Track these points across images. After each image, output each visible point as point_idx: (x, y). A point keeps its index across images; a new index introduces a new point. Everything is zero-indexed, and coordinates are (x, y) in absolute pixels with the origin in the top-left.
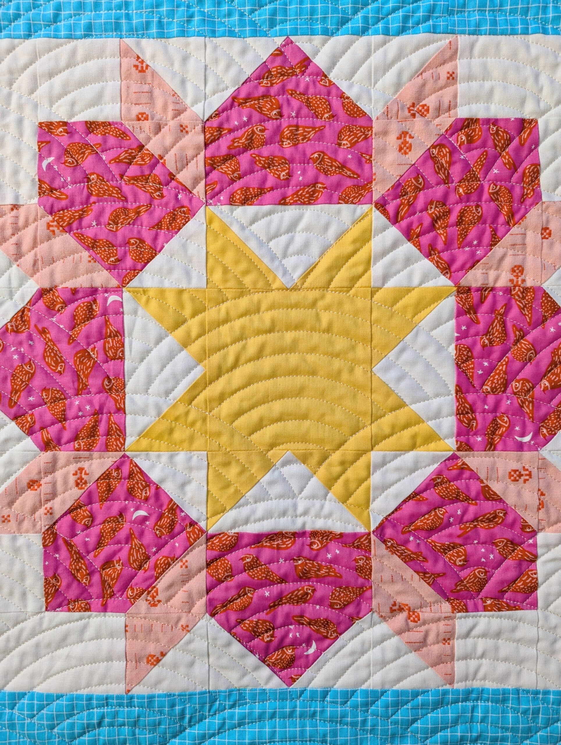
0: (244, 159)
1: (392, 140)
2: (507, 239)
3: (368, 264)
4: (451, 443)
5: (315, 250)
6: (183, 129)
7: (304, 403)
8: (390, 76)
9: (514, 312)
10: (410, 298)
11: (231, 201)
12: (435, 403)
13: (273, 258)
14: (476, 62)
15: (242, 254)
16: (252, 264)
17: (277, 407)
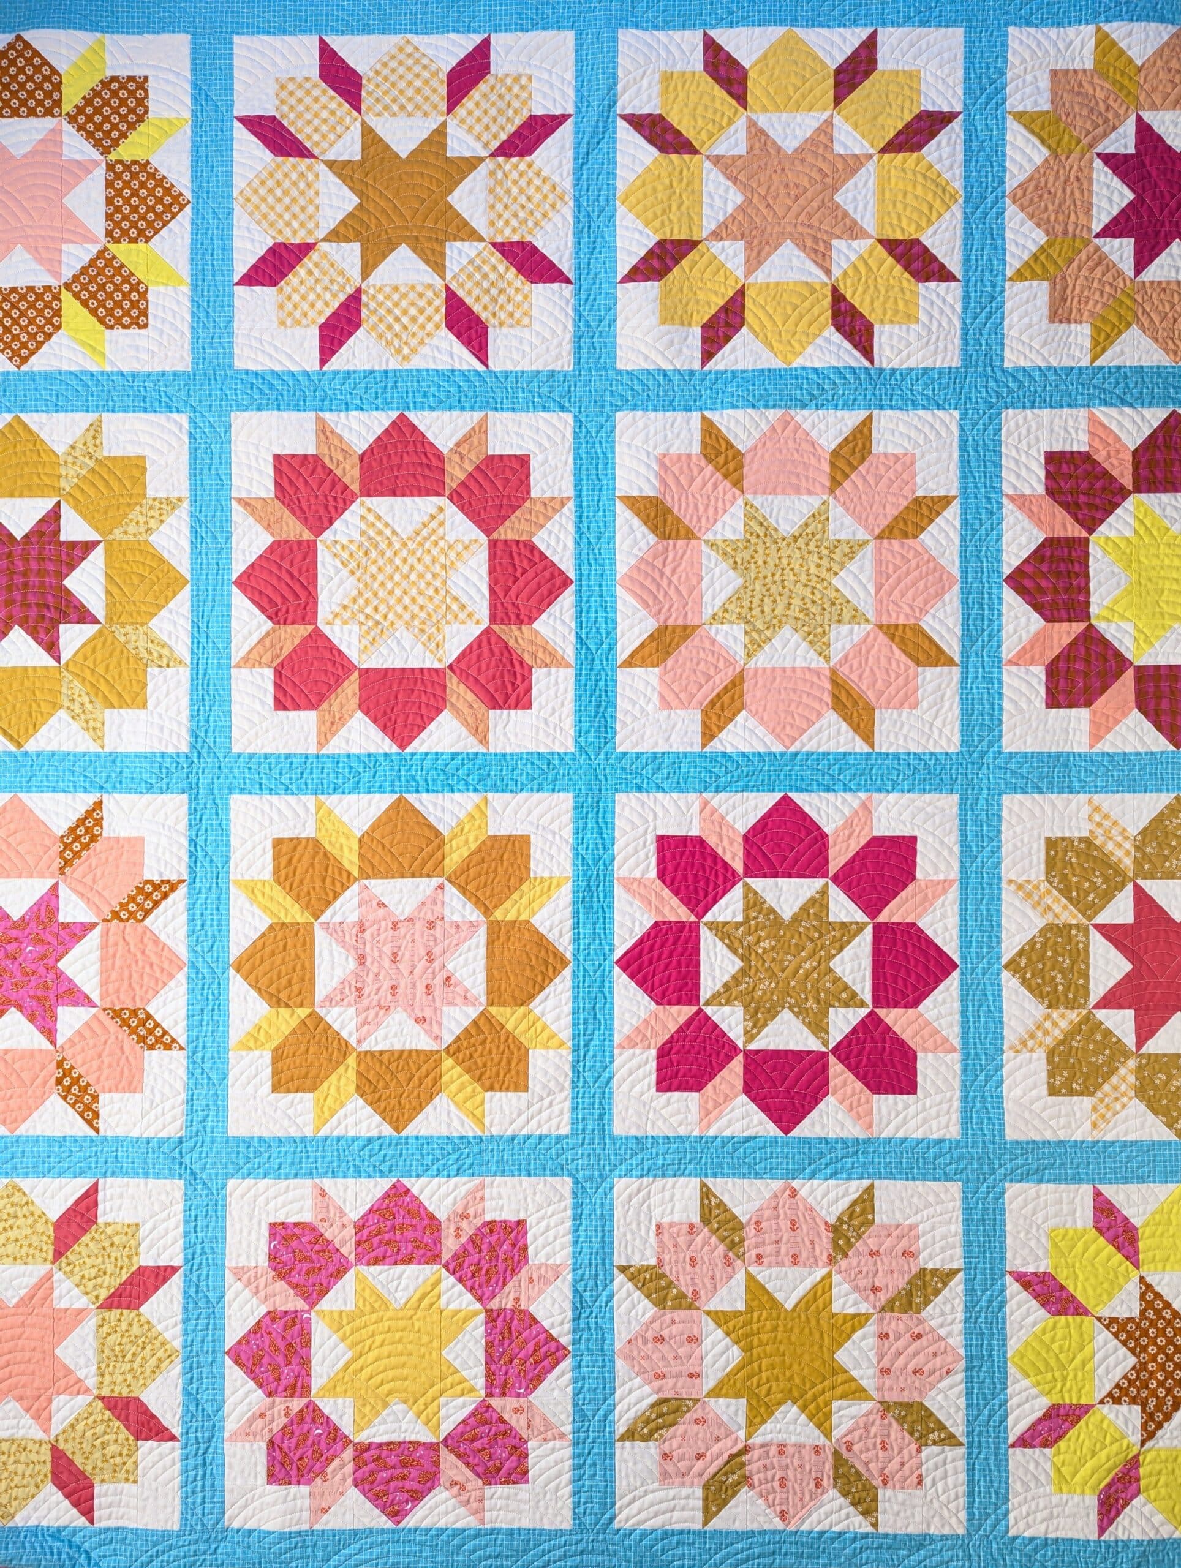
0: (375, 1241)
1: (452, 1230)
2: (510, 1284)
3: (439, 1297)
4: (483, 1393)
5: (411, 1289)
6: (344, 1226)
7: (405, 1371)
8: (451, 1199)
9: (515, 1323)
10: (461, 1315)
11: (368, 1264)
12: (474, 1371)
13: (390, 1293)
14: (495, 1190)
15: (374, 1291)
16: (379, 1297)
17: (391, 1374)
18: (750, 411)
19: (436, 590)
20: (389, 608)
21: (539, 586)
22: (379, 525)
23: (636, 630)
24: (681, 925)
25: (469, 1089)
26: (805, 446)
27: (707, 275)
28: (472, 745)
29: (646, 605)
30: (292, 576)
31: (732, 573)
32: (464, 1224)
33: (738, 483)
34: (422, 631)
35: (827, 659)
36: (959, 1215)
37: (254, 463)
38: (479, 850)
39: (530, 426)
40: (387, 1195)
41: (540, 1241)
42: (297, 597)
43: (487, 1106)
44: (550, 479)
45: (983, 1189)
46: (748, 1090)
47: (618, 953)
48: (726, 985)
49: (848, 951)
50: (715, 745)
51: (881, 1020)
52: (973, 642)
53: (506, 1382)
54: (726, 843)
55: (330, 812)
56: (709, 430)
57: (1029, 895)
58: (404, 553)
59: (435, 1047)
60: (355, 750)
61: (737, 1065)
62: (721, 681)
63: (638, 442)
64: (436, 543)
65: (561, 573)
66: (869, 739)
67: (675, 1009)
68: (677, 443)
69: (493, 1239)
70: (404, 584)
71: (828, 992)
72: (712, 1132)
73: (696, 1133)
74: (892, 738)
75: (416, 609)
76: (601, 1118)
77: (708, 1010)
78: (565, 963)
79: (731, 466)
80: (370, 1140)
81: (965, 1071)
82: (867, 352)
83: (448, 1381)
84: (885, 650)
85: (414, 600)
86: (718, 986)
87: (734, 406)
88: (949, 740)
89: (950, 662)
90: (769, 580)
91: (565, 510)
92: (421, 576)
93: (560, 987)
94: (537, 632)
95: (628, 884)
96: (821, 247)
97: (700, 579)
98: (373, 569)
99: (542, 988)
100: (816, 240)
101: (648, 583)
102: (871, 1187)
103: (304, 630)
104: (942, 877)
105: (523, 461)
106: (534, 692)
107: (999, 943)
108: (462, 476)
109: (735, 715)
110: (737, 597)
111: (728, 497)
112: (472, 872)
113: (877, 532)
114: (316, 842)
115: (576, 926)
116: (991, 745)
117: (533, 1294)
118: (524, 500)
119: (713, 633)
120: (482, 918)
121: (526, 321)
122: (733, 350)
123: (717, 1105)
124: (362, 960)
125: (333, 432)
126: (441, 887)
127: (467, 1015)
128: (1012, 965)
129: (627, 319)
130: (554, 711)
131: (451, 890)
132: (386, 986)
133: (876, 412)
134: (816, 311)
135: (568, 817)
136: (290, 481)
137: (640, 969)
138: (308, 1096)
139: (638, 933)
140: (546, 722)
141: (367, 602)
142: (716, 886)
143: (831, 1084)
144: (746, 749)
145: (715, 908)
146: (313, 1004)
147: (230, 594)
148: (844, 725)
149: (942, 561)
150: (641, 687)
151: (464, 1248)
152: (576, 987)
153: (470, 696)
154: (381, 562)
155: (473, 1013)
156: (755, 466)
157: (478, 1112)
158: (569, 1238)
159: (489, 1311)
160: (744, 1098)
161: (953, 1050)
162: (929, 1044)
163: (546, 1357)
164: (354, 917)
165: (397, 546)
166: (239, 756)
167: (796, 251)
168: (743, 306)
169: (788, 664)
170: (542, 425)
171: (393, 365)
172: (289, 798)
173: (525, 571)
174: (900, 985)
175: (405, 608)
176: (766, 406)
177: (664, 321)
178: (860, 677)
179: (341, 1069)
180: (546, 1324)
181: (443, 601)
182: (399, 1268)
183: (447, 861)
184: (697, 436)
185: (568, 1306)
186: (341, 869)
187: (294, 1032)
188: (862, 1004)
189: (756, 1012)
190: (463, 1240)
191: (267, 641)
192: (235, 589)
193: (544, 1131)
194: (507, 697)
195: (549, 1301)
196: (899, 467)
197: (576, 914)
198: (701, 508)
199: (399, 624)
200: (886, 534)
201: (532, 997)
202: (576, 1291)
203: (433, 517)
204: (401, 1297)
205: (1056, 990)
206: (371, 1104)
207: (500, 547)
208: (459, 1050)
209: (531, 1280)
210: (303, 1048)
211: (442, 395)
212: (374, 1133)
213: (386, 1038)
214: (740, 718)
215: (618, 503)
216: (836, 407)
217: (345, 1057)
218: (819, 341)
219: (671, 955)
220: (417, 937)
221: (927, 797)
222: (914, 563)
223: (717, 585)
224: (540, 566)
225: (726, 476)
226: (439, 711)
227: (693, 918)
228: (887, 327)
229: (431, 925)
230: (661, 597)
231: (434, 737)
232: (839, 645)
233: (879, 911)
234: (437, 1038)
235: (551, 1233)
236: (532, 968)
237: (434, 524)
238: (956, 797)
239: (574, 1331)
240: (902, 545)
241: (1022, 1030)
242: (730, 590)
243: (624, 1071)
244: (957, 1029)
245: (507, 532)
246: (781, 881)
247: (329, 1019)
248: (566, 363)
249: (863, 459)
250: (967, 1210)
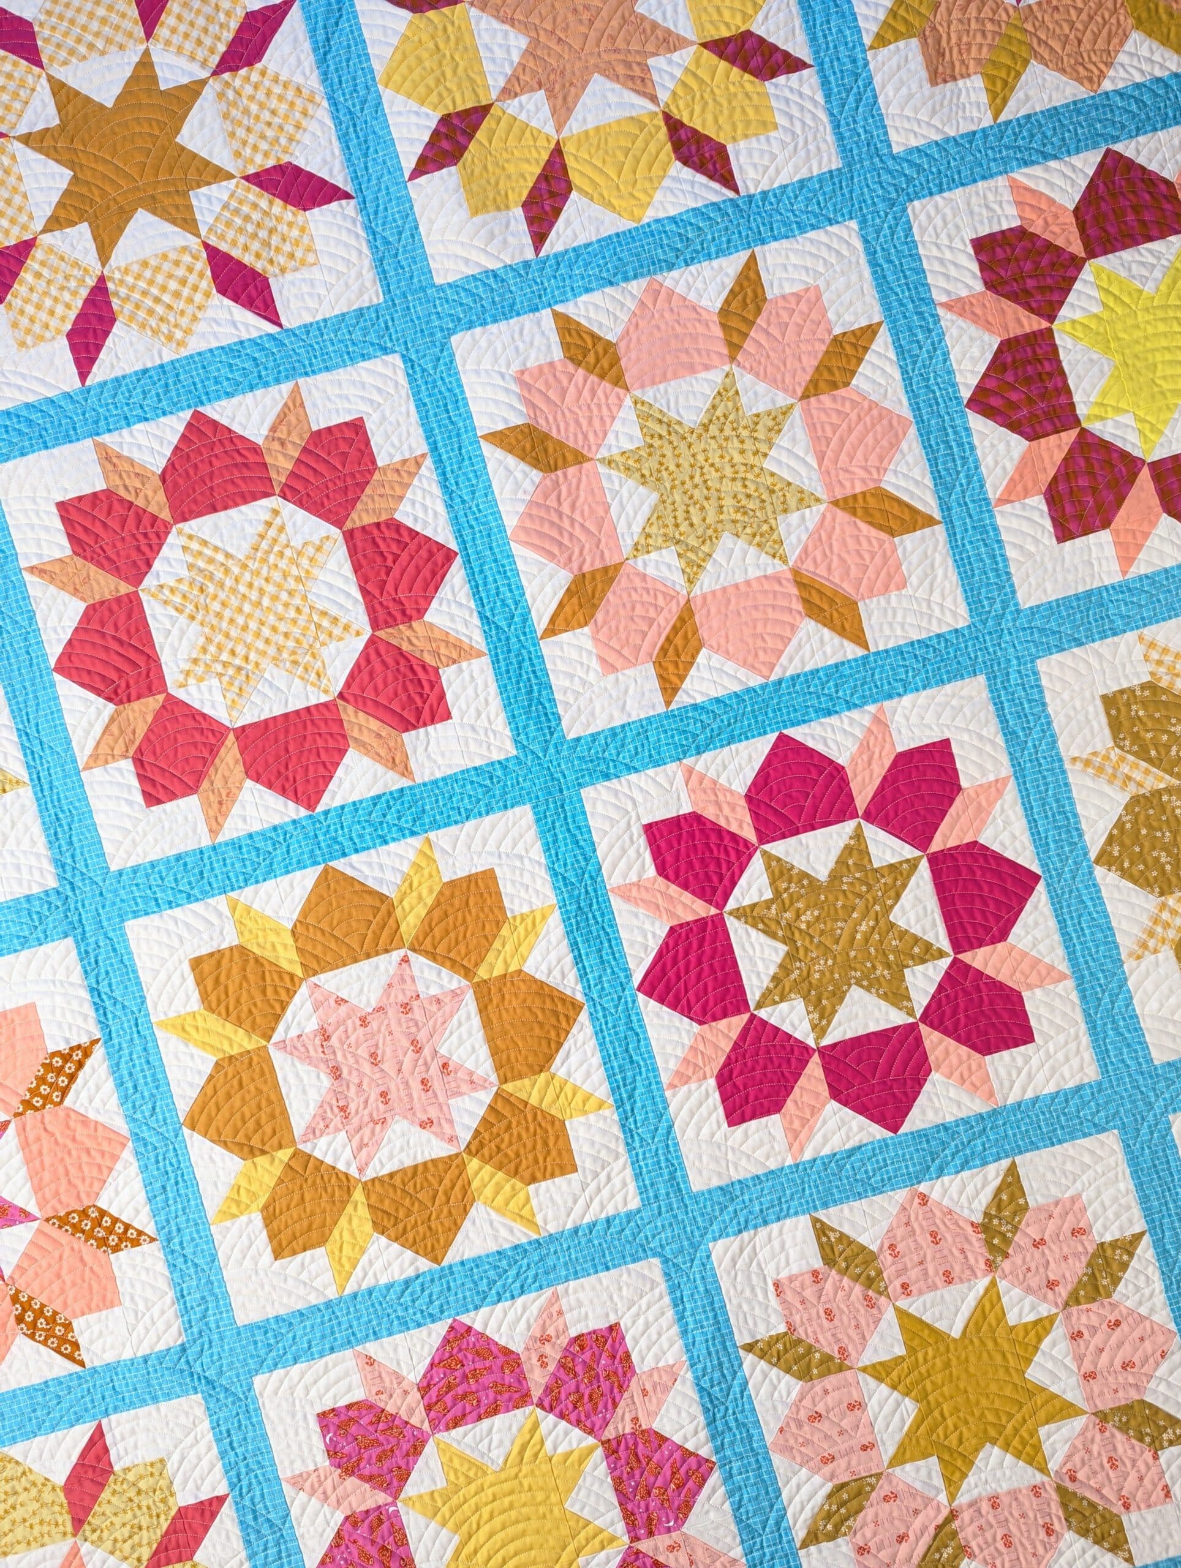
0: (448, 1399)
1: (534, 1360)
2: (622, 1404)
3: (542, 1443)
4: (626, 1539)
5: (507, 1443)
6: (406, 1392)
7: (528, 1540)
8: (522, 1324)
9: (640, 1446)
10: (575, 1457)
11: (447, 1429)
12: (608, 1517)
13: (483, 1455)
14: (572, 1298)
15: (463, 1458)
16: (472, 1464)
17: (511, 1548)
18: (608, 290)
19: (298, 610)
20: (249, 647)
21: (418, 570)
22: (208, 552)
23: (548, 589)
24: (702, 924)
25: (508, 1188)
26: (686, 314)
27: (511, 142)
28: (393, 781)
29: (551, 556)
30: (121, 642)
31: (642, 490)
32: (547, 1349)
33: (619, 381)
34: (295, 663)
35: (784, 559)
36: (1124, 1169)
37: (36, 521)
38: (438, 903)
39: (354, 383)
40: (446, 1341)
41: (643, 1343)
42: (134, 665)
43: (534, 1202)
44: (395, 439)
45: (1145, 1130)
46: (836, 1094)
47: (637, 978)
48: (775, 978)
49: (907, 897)
50: (682, 699)
51: (968, 967)
52: (950, 490)
53: (649, 1519)
54: (726, 810)
55: (248, 909)
56: (567, 327)
57: (1100, 769)
58: (247, 576)
59: (453, 1151)
60: (256, 827)
61: (814, 1068)
62: (666, 621)
63: (486, 365)
64: (281, 554)
65: (441, 546)
66: (859, 639)
67: (722, 1024)
68: (533, 356)
69: (587, 1356)
70: (258, 613)
71: (897, 951)
72: (808, 1155)
73: (789, 1161)
74: (887, 632)
75: (281, 639)
76: (673, 1177)
77: (763, 1014)
78: (577, 1007)
79: (605, 362)
80: (407, 1283)
81: (1083, 998)
82: (727, 180)
83: (582, 1535)
84: (849, 530)
85: (274, 629)
86: (766, 982)
87: (588, 290)
88: (954, 614)
89: (930, 521)
90: (688, 485)
91: (424, 470)
92: (275, 598)
93: (581, 1037)
94: (431, 625)
95: (626, 892)
96: (637, 71)
97: (607, 508)
98: (216, 606)
99: (560, 1045)
100: (628, 65)
101: (546, 529)
102: (1012, 1170)
103: (153, 703)
104: (992, 778)
105: (357, 427)
106: (449, 697)
107: (1081, 836)
108: (289, 466)
109: (694, 657)
110: (656, 516)
111: (612, 400)
112: (437, 932)
113: (800, 392)
114: (242, 950)
115: (578, 960)
116: (1005, 605)
117: (652, 1408)
118: (371, 473)
119: (640, 566)
120: (464, 982)
121: (311, 258)
122: (568, 223)
123: (804, 1122)
124: (336, 1072)
125: (119, 456)
126: (405, 960)
127: (480, 1102)
128: (1104, 858)
129: (432, 222)
130: (479, 714)
131: (419, 961)
132: (374, 1095)
133: (757, 250)
134: (652, 147)
135: (532, 834)
136: (86, 529)
137: (668, 989)
138: (320, 1251)
139: (654, 946)
140: (473, 728)
141: (220, 648)
142: (730, 865)
143: (932, 1059)
144: (719, 693)
145: (737, 891)
146: (293, 1142)
147: (53, 685)
148: (826, 632)
149: (887, 404)
150: (574, 655)
151: (555, 1377)
152: (598, 1033)
153: (374, 724)
154: (222, 595)
155: (486, 1097)
156: (633, 355)
157: (525, 1212)
158: (675, 1329)
159: (606, 1443)
160: (834, 1105)
161: (1063, 977)
162: (1033, 978)
163: (688, 1477)
164: (312, 1025)
165: (236, 570)
166: (120, 873)
167: (609, 85)
168: (564, 167)
169: (739, 578)
170: (368, 379)
171: (167, 357)
172: (195, 906)
173: (396, 558)
174: (979, 919)
175: (267, 641)
176: (626, 279)
177: (475, 212)
178: (829, 569)
179: (349, 1208)
180: (677, 1439)
181: (310, 620)
182: (485, 1423)
183: (403, 928)
184: (555, 338)
185: (696, 1410)
186: (280, 973)
187: (280, 1181)
188: (941, 954)
189: (819, 1000)
190: (551, 1368)
191: (114, 728)
192: (57, 677)
193: (610, 1211)
194: (419, 713)
195: (673, 1413)
196: (803, 306)
197: (574, 946)
198: (584, 423)
199: (265, 663)
200: (812, 390)
201: (550, 1058)
202: (701, 1390)
203: (269, 524)
204: (497, 1456)
205: (1163, 871)
206: (396, 1240)
207: (358, 535)
208: (482, 1145)
209: (644, 1392)
210: (296, 1197)
211: (237, 375)
212: (410, 1272)
213: (391, 1157)
214: (701, 658)
215: (483, 444)
216: (709, 257)
217: (349, 1193)
218: (666, 183)
219: (699, 962)
220: (394, 1027)
221: (948, 688)
222: (853, 416)
223: (629, 509)
224: (412, 546)
225: (602, 377)
226: (342, 752)
227: (713, 911)
228: (742, 144)
229: (406, 1008)
230: (566, 541)
231: (346, 785)
232: (793, 538)
233: (930, 839)
234: (451, 1139)
235: (653, 1330)
236: (541, 1025)
237: (272, 532)
238: (982, 679)
239: (713, 1437)
240: (834, 399)
241: (1137, 931)
242: (646, 510)
243: (684, 1113)
244: (1060, 952)
245: (361, 517)
246: (803, 837)
247: (317, 1154)
248: (373, 295)
249: (759, 310)
250: (1133, 1160)
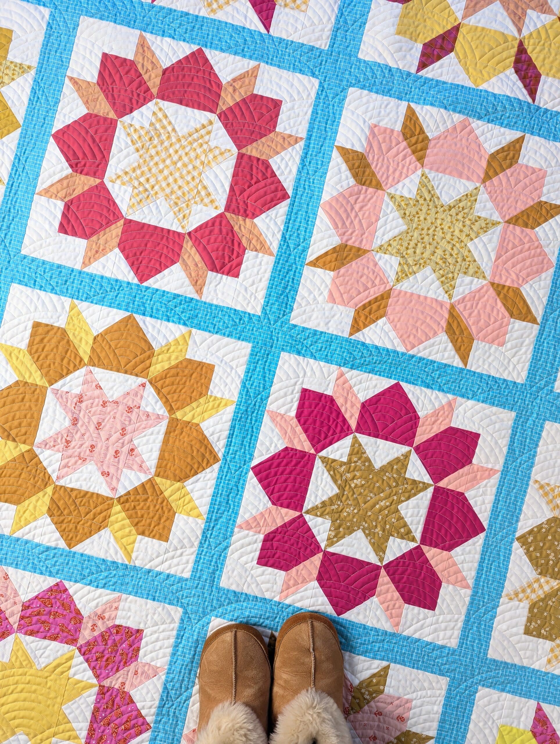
0: (35, 619)
1: (90, 625)
2: (121, 672)
3: (70, 668)
5: (52, 658)
6: (15, 603)
7: (33, 714)
8: (94, 603)
9: (118, 699)
10: (81, 685)
11: (25, 634)
12: (81, 725)
13: (36, 657)
14: (127, 605)
15: (25, 653)
16: (27, 658)
17: (22, 713)
18: (442, 110)
19: (193, 178)
20: (157, 182)
21: (265, 194)
22: (165, 122)
23: (325, 242)
24: (303, 454)
25: (127, 530)
26: (473, 146)
27: (436, 10)
28: (190, 292)
29: (336, 227)
30: (94, 141)
31: (400, 221)
32: (100, 623)
33: (421, 159)
34: (176, 204)
35: (450, 297)
36: (441, 700)
37: (88, 56)
38: (176, 366)
39: (288, 81)
40: (51, 589)
41: (150, 647)
42: (94, 156)
43: (136, 545)
44: (292, 122)
45: (463, 686)
46: (320, 579)
47: (255, 462)
48: (324, 503)
49: (413, 501)
50: (359, 336)
51: (423, 554)
52: (553, 311)
53: (101, 738)
54: (349, 405)
55: (79, 313)
56: (411, 115)
57: (546, 494)
58: (177, 146)
59: (111, 495)
60: (108, 275)
61: (317, 560)
62: (374, 293)
63: (359, 112)
64: (201, 145)
65: (283, 189)
66: (464, 359)
67: (284, 511)
68: (386, 120)
69: (117, 638)
70: (172, 168)
71: (392, 525)
72: (288, 601)
73: (277, 599)
74: (481, 362)
75: (176, 188)
76: (214, 573)
77: (307, 517)
78: (216, 459)
79: (419, 146)
80: (48, 549)
81: (471, 603)
82: (532, 93)
83: (61, 727)
84: (491, 301)
85: (175, 181)
86: (318, 502)
87: (432, 104)
88: (519, 374)
89: (534, 321)
90: (425, 232)
91: (297, 146)
92: (185, 165)
93: (209, 476)
94: (255, 225)
95: (274, 416)
96: (519, 12)
97: (377, 220)
98: (153, 152)
99: (196, 473)
100: (517, 7)
101: (341, 211)
102: (387, 668)
103: (93, 181)
104: (490, 466)
105: (277, 104)
106: (243, 266)
107: (517, 521)
108: (231, 104)
109: (377, 319)
110: (399, 238)
111: (412, 167)
112: (168, 381)
113: (507, 218)
114: (64, 332)
115: (231, 436)
116: (547, 384)
117: (135, 683)
118: (270, 132)
119: (377, 258)
120: (167, 414)
121: (303, 7)
122: (441, 66)
123: (296, 583)
124: (75, 421)
125: (149, 48)
126: (143, 385)
127: (139, 479)
128: (523, 540)
129: (374, 25)
130: (253, 283)
131: (150, 389)
132: (87, 444)
133: (527, 136)
134: (505, 54)
135: (244, 360)
136: (110, 74)
137: (267, 477)
138: (13, 507)
139: (273, 451)
140: (246, 289)
141: (143, 173)
142: (334, 433)
143: (378, 589)
144: (379, 344)
145: (330, 448)
146: (32, 444)
147: (47, 142)
148: (450, 345)
149: (546, 250)
150: (318, 283)
151: (95, 639)
152: (219, 479)
153: (198, 258)
154: (159, 148)
155: (144, 478)
156: (435, 151)
157: (129, 548)
158: (170, 650)
159: (101, 687)
160: (316, 584)
161: (467, 587)
162: (452, 579)
163: (134, 727)
164: (77, 391)
165: (174, 140)
166: (25, 257)
167: (502, 10)
168: (456, 38)
169: (423, 293)
170: (296, 83)
171: (203, 13)
172: (53, 296)
173: (258, 181)
174: (442, 533)
175: (168, 185)
176: (454, 110)
177: (399, 33)
178: (470, 315)
179: (41, 494)
180: (139, 705)
181: (196, 187)
182: (46, 642)
183: (152, 369)
184: (401, 119)
185: (157, 697)
186: (76, 355)
187: (14, 460)
188: (413, 540)
189: (339, 527)
190: (96, 633)
191: (65, 183)
192: (52, 140)
193: (172, 571)
194: (223, 265)
195: (144, 691)
196: (534, 177)
197: (233, 428)
198: (391, 170)
199: (161, 195)
200: (514, 221)
201: (187, 477)
202: (165, 688)
203: (204, 127)
204: (43, 662)
205: (547, 563)
206: (55, 524)
207: (245, 158)
208: (127, 501)
209: (136, 673)
210: (17, 473)
211: (232, 43)
212: (53, 544)
213: (77, 480)
214: (381, 322)
215: (335, 151)
216: (501, 125)
217: (45, 486)
218: (502, 75)
219: (291, 473)
220: (118, 416)
221: (494, 409)
222: (527, 246)
223: (388, 227)
224: (269, 180)
225: (414, 152)
226: (173, 263)
227: (312, 451)
228: (550, 79)
229: (130, 410)
230: (348, 223)
231: (166, 280)
232: (461, 289)
233: (441, 479)
234: (113, 489)
235: (159, 644)
236: (193, 458)
237: (203, 132)
238: (513, 414)
239: (158, 715)
240: (522, 232)
241: (517, 585)
242: (396, 232)
243: (239, 544)
244: (473, 573)
245: (252, 150)
246: (379, 441)
247: (41, 457)
248: (324, 44)
249: (511, 166)
250: (448, 698)
